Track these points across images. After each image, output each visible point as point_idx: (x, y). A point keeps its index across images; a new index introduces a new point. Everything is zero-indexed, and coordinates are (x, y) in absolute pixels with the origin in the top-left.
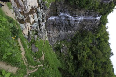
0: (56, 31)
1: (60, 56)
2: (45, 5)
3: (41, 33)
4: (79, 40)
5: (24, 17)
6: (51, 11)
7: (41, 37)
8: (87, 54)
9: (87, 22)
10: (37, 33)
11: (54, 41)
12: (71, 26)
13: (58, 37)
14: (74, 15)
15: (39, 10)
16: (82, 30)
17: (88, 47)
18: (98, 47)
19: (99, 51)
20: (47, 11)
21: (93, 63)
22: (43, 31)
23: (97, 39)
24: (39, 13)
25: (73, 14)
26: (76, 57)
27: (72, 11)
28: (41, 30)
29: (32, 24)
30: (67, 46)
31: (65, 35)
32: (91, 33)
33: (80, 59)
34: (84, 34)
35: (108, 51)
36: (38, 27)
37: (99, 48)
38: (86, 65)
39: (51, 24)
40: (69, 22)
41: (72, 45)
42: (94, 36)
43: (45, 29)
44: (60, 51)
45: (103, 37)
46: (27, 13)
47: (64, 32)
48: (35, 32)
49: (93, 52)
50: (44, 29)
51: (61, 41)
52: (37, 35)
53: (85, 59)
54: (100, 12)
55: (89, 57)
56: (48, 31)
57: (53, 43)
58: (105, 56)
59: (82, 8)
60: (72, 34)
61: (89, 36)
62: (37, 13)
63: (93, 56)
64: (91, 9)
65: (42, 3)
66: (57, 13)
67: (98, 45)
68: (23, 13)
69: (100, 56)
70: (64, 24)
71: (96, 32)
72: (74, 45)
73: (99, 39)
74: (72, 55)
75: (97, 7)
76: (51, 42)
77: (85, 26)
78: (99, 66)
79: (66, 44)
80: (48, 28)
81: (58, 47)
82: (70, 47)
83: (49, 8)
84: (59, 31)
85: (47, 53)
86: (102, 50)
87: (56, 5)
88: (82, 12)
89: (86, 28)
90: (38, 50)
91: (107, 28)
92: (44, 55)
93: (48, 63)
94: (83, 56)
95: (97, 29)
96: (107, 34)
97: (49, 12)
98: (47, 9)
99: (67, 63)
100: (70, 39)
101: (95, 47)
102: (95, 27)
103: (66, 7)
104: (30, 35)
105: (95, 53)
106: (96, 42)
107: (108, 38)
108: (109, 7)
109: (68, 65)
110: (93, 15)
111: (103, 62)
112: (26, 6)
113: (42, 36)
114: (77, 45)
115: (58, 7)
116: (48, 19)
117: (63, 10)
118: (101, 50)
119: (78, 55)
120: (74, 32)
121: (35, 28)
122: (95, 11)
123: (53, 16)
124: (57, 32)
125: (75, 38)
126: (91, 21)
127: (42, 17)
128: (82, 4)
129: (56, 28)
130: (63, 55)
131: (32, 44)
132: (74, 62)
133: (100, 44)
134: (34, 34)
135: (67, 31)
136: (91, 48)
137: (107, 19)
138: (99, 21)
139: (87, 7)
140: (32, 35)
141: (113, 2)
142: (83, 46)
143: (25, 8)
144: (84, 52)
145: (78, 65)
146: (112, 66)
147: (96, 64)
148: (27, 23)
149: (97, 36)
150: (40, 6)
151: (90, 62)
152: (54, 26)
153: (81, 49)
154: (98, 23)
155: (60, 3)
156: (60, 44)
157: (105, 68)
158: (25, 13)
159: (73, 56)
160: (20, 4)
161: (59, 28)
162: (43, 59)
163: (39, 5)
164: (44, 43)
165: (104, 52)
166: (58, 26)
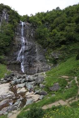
0: (36, 64)
1: (63, 59)
2: (9, 75)
3: (37, 79)
4: (45, 41)
5: (19, 100)
6: (16, 70)
7: (41, 80)
8: (59, 32)
9: (26, 34)
10: (38, 84)
11: (46, 66)
12: (30, 49)
13: (42, 62)
15: (13, 82)
16: (34, 38)
17: (51, 31)
18: (51, 21)
19: (55, 20)
20: (15, 74)
21: (68, 25)
22: (35, 78)
23: (43, 23)
24: (16, 82)
25: (18, 48)
26: (63, 43)
27: (15, 49)
28: (34, 80)
29: (28, 89)
30: (51, 52)
31: (40, 55)
32: (37, 29)
33: (64, 39)
34: (38, 35)
35: (55, 12)
36: (31, 83)
37: (53, 20)
38: (71, 31)
39: (28, 70)
40: (27, 51)
41: (50, 48)
42: (40, 26)
43: (34, 75)
44: (57, 59)
45: (41, 18)
46: (16, 95)
47: (37, 56)
48: (37, 87)
49: (57, 26)
50: (33, 77)
51: (46, 59)
52: (39, 84)
53: (64, 33)
54: (17, 22)
55: (62, 29)
56: (36, 72)
57: (48, 66)
58: (60, 15)
59: (13, 39)
60: (39, 48)
61: (40, 31)
62: (16, 83)
63: (60, 26)
64: (14, 31)
65: (6, 78)
66: (18, 63)
67: (49, 22)
68: (15, 100)
69: (60, 19)
70: (29, 56)
71: (36, 24)
72: (50, 45)
73: (43, 22)
74: (60, 47)
75: (12, 25)
76: (48, 69)
77: (30, 35)
78: (71, 19)
79: (50, 54)
80: (32, 73)
81: (53, 61)
82: (53, 49)
83: (11, 72)
84: (35, 61)
85: (60, 73)
86: (54, 17)
87: (10, 64)
88: (16, 39)
89: (32, 35)
90: (57, 83)
91: (32, 15)
92: (62, 76)
93: (72, 72)
94: (62, 35)
95: (33, 24)
96: (38, 14)
97: (16, 72)
98: (13, 73)
99: (70, 51)
100: (44, 50)
101: (51, 25)
102: (31, 26)
103: (11, 54)
104: (39, 92)
105: (58, 24)
106: (47, 25)
107: (42, 13)
108: (13, 15)
109: (72, 50)
110: (20, 29)
111: (66, 15)
112: (7, 96)
113: (41, 78)
114: (49, 42)
115: (12, 63)
116: (23, 73)
117: (15, 58)
118: (55, 19)
119: (61, 41)
120: (37, 45)
121: (32, 86)
122: (15, 27)
123: (20, 67)
125: (42, 44)
126: (25, 30)
127: (21, 79)
128: (10, 39)
129: (33, 64)
130: (61, 56)
131: (51, 91)
132: (68, 44)
133: (48, 20)
134: (39, 87)
135: (36, 53)
136: (53, 28)
137: (24, 16)
138: (26, 22)
139: (12, 34)
140: (40, 90)
141: (8, 11)
142: (50, 36)
143: (10, 98)
144: (56, 35)
145: (71, 40)
146: (70, 7)
147: (69, 22)
148: (26, 96)
149: (40, 24)
150: (10, 80)
151: (67, 28)
152: (30, 66)
153: (54, 38)
154: (28, 24)
155: (8, 60)
156: (49, 60)
157: (73, 13)
158: (14, 98)
159: (62, 45)
160: (5, 103)
161: (33, 61)
162: (67, 77)
163: (8, 81)
164: (49, 76)
165: (56, 15)
166: (30, 62)
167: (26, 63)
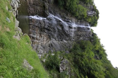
0: (45, 38)
9: (81, 31)
12: (65, 33)
13: (49, 46)
14: (66, 20)
25: (65, 18)
40: (63, 28)
45: (100, 49)
47: (57, 41)
60: (68, 45)
70: (56, 29)
84: (49, 38)
89: (81, 38)
100: (68, 51)
120: (71, 43)
124: (47, 40)
129: (45, 34)
135: (62, 41)
149: (96, 47)
161: (50, 35)
167: (46, 24)
